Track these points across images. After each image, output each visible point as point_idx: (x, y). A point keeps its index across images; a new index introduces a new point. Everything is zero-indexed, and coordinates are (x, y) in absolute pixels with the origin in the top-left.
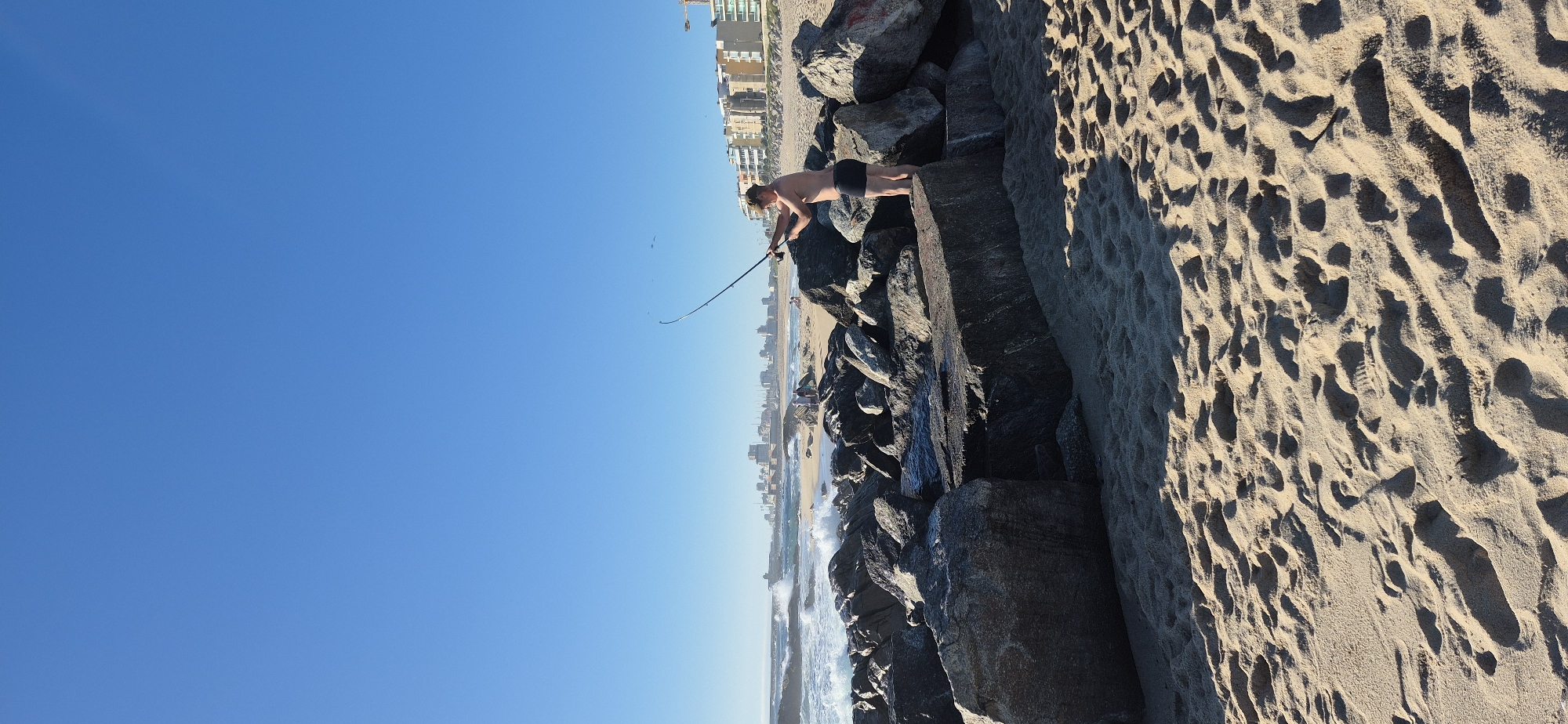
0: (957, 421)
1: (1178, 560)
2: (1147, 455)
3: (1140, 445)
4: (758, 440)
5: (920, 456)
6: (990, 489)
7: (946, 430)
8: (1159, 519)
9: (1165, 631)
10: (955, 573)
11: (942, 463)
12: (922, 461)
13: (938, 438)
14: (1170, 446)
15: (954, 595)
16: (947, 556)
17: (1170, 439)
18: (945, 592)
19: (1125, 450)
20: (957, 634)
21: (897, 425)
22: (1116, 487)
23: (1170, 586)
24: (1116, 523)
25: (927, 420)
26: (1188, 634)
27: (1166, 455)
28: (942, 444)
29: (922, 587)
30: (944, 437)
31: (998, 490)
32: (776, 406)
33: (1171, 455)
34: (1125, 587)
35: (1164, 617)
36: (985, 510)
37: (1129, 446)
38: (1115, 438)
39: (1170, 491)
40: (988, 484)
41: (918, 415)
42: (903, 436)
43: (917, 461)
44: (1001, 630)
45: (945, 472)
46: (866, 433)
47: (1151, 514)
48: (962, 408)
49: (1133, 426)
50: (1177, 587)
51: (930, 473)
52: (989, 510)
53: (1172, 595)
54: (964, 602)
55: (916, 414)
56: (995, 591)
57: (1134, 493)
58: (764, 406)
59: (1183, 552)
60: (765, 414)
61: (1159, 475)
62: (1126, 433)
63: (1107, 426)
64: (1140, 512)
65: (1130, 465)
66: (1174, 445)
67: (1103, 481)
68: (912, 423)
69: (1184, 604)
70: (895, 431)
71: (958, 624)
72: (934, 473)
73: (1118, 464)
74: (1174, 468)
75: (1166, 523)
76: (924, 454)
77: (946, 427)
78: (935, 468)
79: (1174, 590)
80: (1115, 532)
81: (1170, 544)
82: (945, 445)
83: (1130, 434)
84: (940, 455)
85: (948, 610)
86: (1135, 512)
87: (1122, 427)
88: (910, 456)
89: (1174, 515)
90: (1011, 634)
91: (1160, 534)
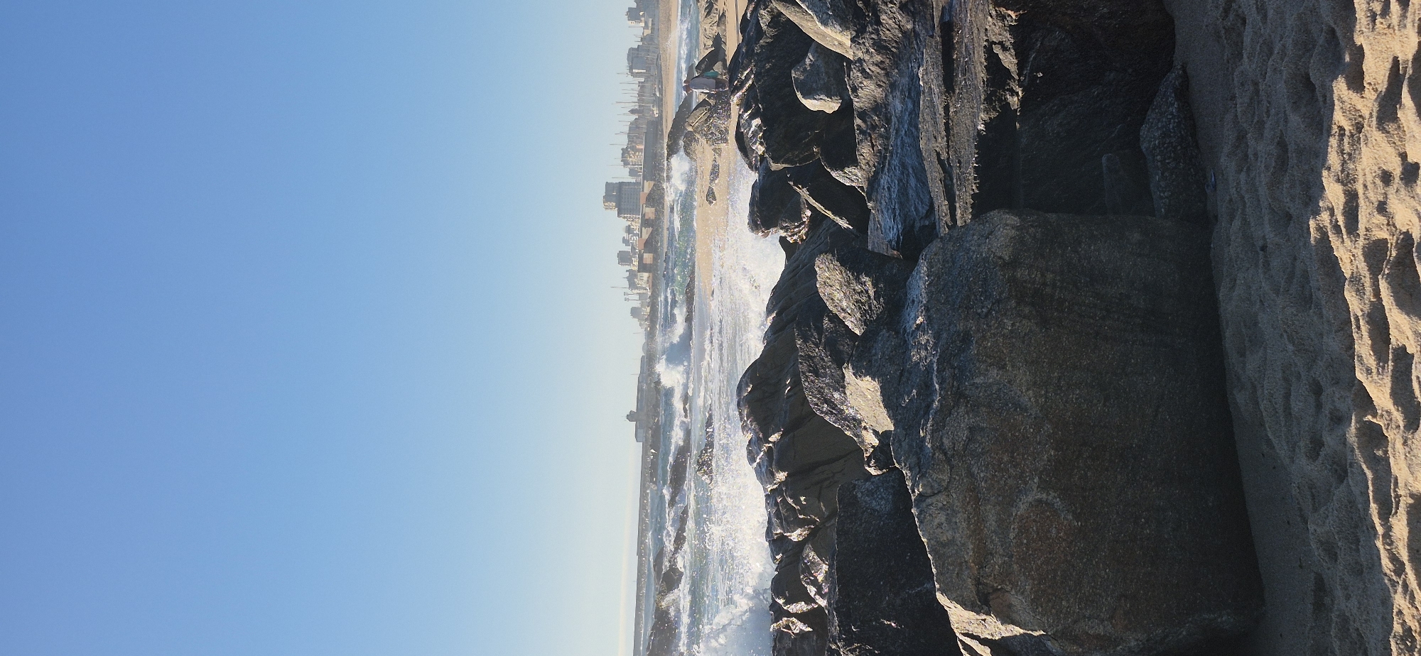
0: (967, 111)
1: (1333, 344)
2: (1293, 160)
3: (1282, 145)
4: (623, 175)
5: (900, 180)
6: (1017, 228)
7: (948, 128)
8: (1306, 276)
9: (1304, 468)
10: (947, 374)
11: (937, 189)
12: (903, 191)
13: (933, 144)
14: (1333, 142)
15: (945, 412)
16: (935, 345)
17: (1335, 129)
18: (929, 406)
19: (1256, 155)
20: (946, 478)
21: (863, 125)
22: (1237, 223)
23: (1317, 390)
24: (1232, 288)
25: (915, 112)
26: (1342, 469)
27: (1325, 159)
28: (938, 154)
29: (890, 401)
30: (942, 142)
31: (1032, 230)
32: (656, 112)
33: (1333, 159)
34: (1240, 398)
35: (1304, 444)
36: (1005, 265)
37: (1263, 148)
38: (1241, 137)
39: (1327, 223)
40: (1013, 220)
41: (899, 106)
42: (873, 146)
43: (895, 189)
44: (1023, 472)
45: (942, 204)
46: (809, 146)
47: (1294, 266)
48: (976, 88)
49: (1273, 111)
50: (1328, 390)
51: (916, 209)
52: (1013, 263)
53: (1319, 406)
54: (962, 422)
55: (897, 105)
56: (1017, 405)
57: (1267, 232)
58: (633, 112)
59: (1342, 329)
60: (634, 127)
61: (1311, 194)
62: (1261, 124)
63: (1229, 117)
64: (1275, 263)
65: (1263, 179)
66: (1341, 140)
67: (1216, 217)
68: (888, 121)
69: (1339, 420)
70: (859, 137)
71: (948, 461)
72: (923, 211)
73: (1243, 182)
74: (1338, 181)
75: (1318, 280)
76: (908, 175)
77: (947, 124)
78: (926, 200)
79: (1323, 397)
80: (1231, 303)
81: (1321, 315)
82: (944, 156)
83: (1267, 126)
84: (934, 174)
85: (932, 437)
86: (1267, 265)
87: (1253, 115)
88: (884, 180)
89: (1330, 264)
90: (1040, 478)
91: (1306, 301)
